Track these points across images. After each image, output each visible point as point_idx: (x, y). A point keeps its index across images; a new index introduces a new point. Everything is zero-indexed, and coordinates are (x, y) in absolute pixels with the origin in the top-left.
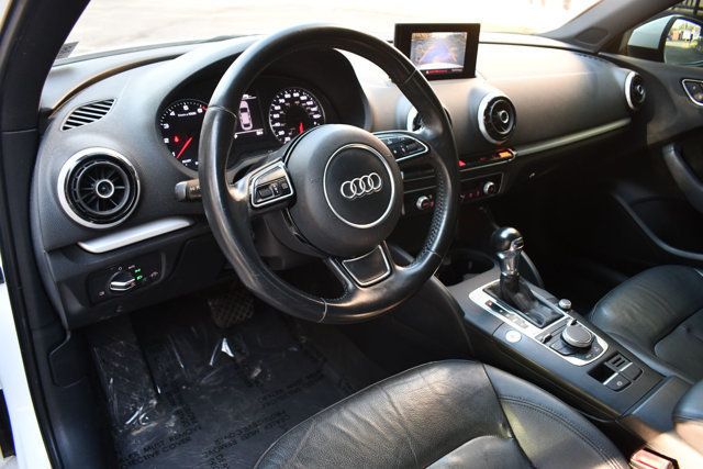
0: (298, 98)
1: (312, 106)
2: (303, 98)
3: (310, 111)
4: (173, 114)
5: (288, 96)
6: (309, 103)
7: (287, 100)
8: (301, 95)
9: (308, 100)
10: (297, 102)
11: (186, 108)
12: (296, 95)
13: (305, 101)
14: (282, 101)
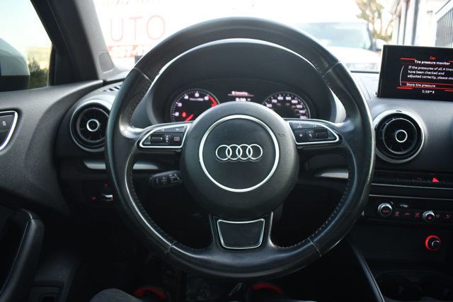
0: (290, 101)
1: (301, 109)
2: (294, 102)
3: (298, 112)
4: (186, 97)
5: (280, 98)
6: (298, 106)
7: (279, 101)
8: (293, 99)
9: (299, 103)
10: (288, 104)
11: (197, 95)
12: (288, 98)
13: (295, 104)
14: (275, 101)
